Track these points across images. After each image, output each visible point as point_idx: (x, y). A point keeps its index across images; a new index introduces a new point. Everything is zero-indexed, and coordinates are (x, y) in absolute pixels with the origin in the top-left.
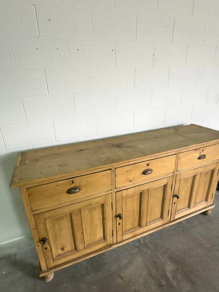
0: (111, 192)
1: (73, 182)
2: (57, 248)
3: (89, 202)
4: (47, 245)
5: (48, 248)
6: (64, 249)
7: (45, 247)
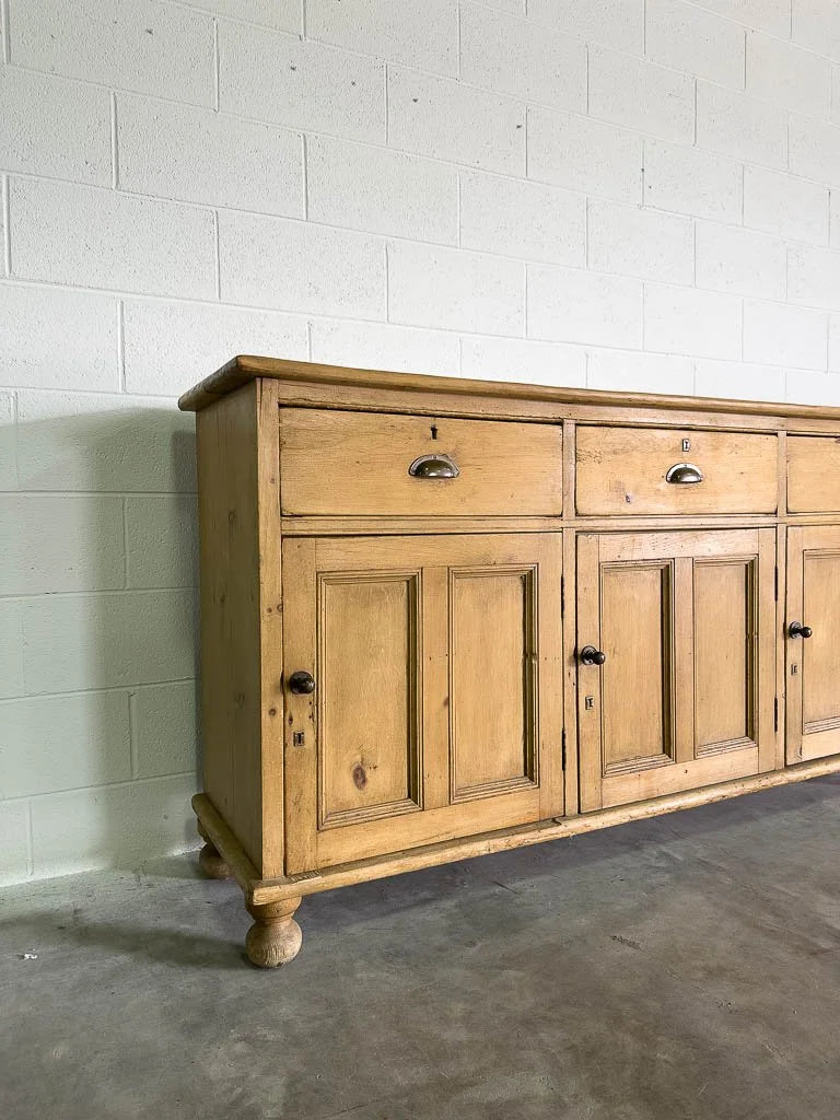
1: (434, 430)
2: (339, 767)
3: (484, 544)
4: (307, 715)
5: (309, 737)
6: (364, 781)
7: (295, 727)
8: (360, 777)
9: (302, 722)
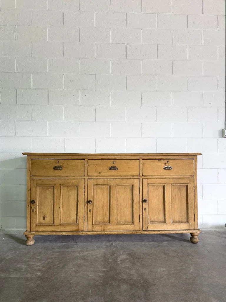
0: (84, 177)
1: (58, 162)
2: (40, 216)
3: (68, 181)
4: (34, 207)
5: (34, 211)
6: (45, 219)
7: (32, 209)
8: (44, 218)
9: (33, 207)
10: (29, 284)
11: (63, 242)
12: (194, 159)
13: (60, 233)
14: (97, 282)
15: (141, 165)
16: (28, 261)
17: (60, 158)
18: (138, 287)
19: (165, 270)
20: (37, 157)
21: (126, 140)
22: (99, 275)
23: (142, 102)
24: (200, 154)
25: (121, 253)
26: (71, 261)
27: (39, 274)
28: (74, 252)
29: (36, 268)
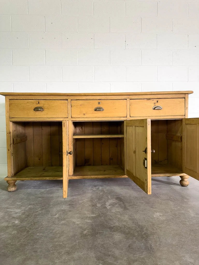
10: (3, 235)
11: (47, 187)
12: (185, 98)
13: (43, 178)
14: (85, 231)
15: (128, 105)
16: (8, 208)
17: (40, 98)
18: (134, 236)
19: (162, 215)
20: (15, 98)
21: (110, 84)
22: (87, 222)
23: (126, 45)
24: (192, 92)
25: (109, 197)
26: (55, 207)
27: (17, 222)
28: (58, 197)
29: (15, 215)
